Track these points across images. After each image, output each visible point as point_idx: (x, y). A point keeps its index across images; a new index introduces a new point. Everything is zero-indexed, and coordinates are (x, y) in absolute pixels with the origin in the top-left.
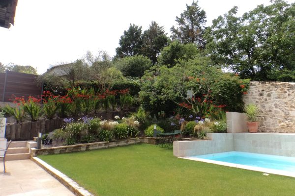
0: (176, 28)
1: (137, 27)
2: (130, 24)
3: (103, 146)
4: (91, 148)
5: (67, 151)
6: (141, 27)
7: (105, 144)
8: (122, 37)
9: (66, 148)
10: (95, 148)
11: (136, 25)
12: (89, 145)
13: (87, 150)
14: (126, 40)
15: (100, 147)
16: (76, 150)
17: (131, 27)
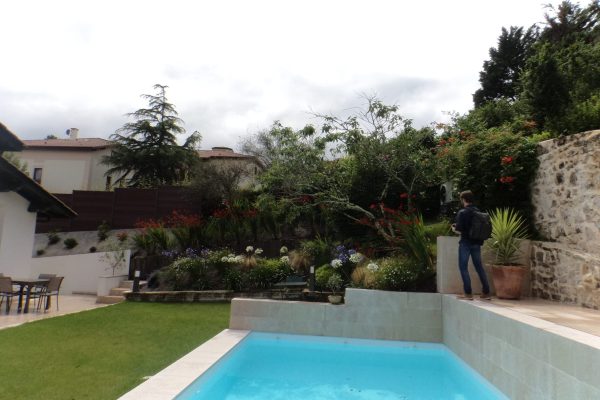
3: (223, 298)
4: (202, 299)
5: (166, 299)
7: (226, 294)
9: (164, 295)
10: (209, 299)
12: (199, 294)
13: (196, 300)
15: (218, 299)
16: (178, 300)
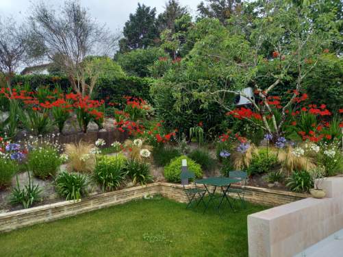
0: (205, 6)
1: (148, 9)
2: (139, 5)
6: (155, 9)
8: (127, 24)
11: (147, 6)
14: (133, 27)
17: (140, 8)
